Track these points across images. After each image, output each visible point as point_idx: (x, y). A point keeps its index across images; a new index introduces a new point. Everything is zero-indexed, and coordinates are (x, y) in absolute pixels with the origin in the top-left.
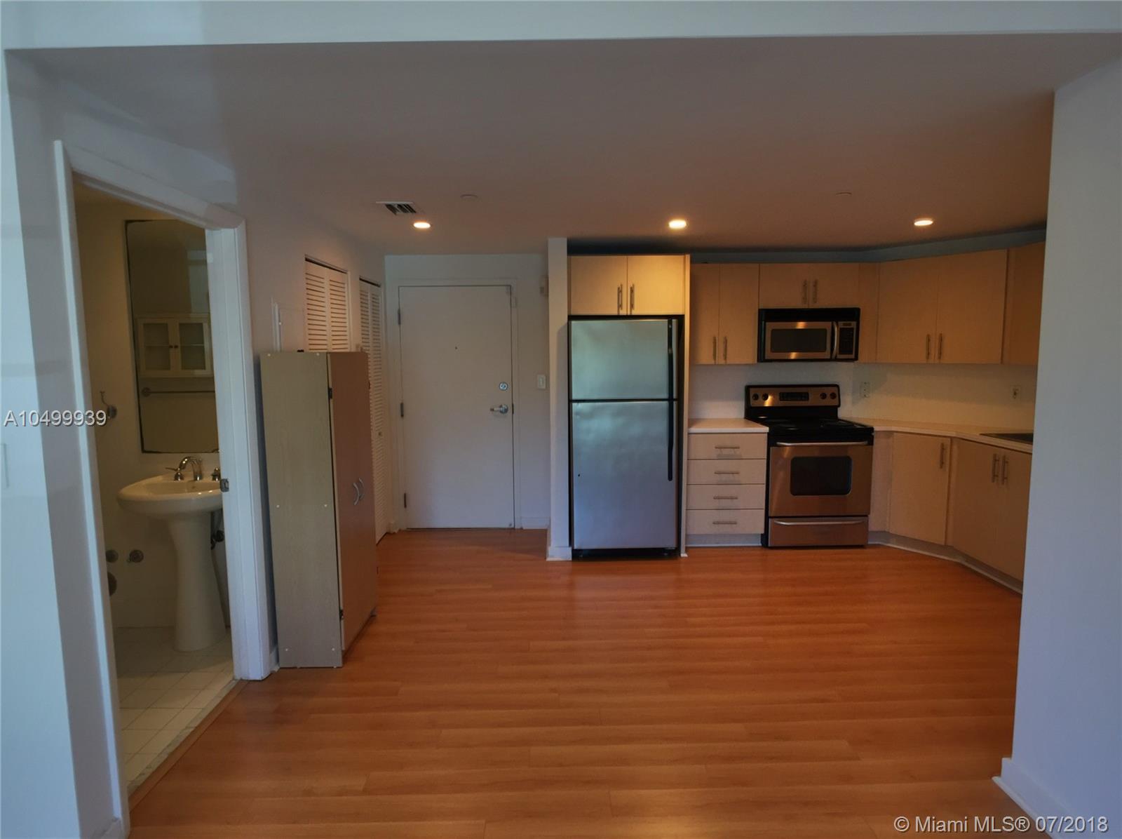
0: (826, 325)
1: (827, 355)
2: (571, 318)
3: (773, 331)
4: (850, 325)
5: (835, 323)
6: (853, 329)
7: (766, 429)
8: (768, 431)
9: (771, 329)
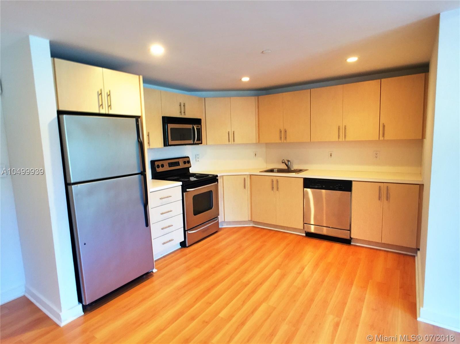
0: (190, 126)
1: (192, 142)
2: (60, 113)
3: (171, 129)
4: (199, 126)
5: (194, 125)
6: (200, 128)
7: (181, 183)
8: (182, 184)
9: (170, 128)
